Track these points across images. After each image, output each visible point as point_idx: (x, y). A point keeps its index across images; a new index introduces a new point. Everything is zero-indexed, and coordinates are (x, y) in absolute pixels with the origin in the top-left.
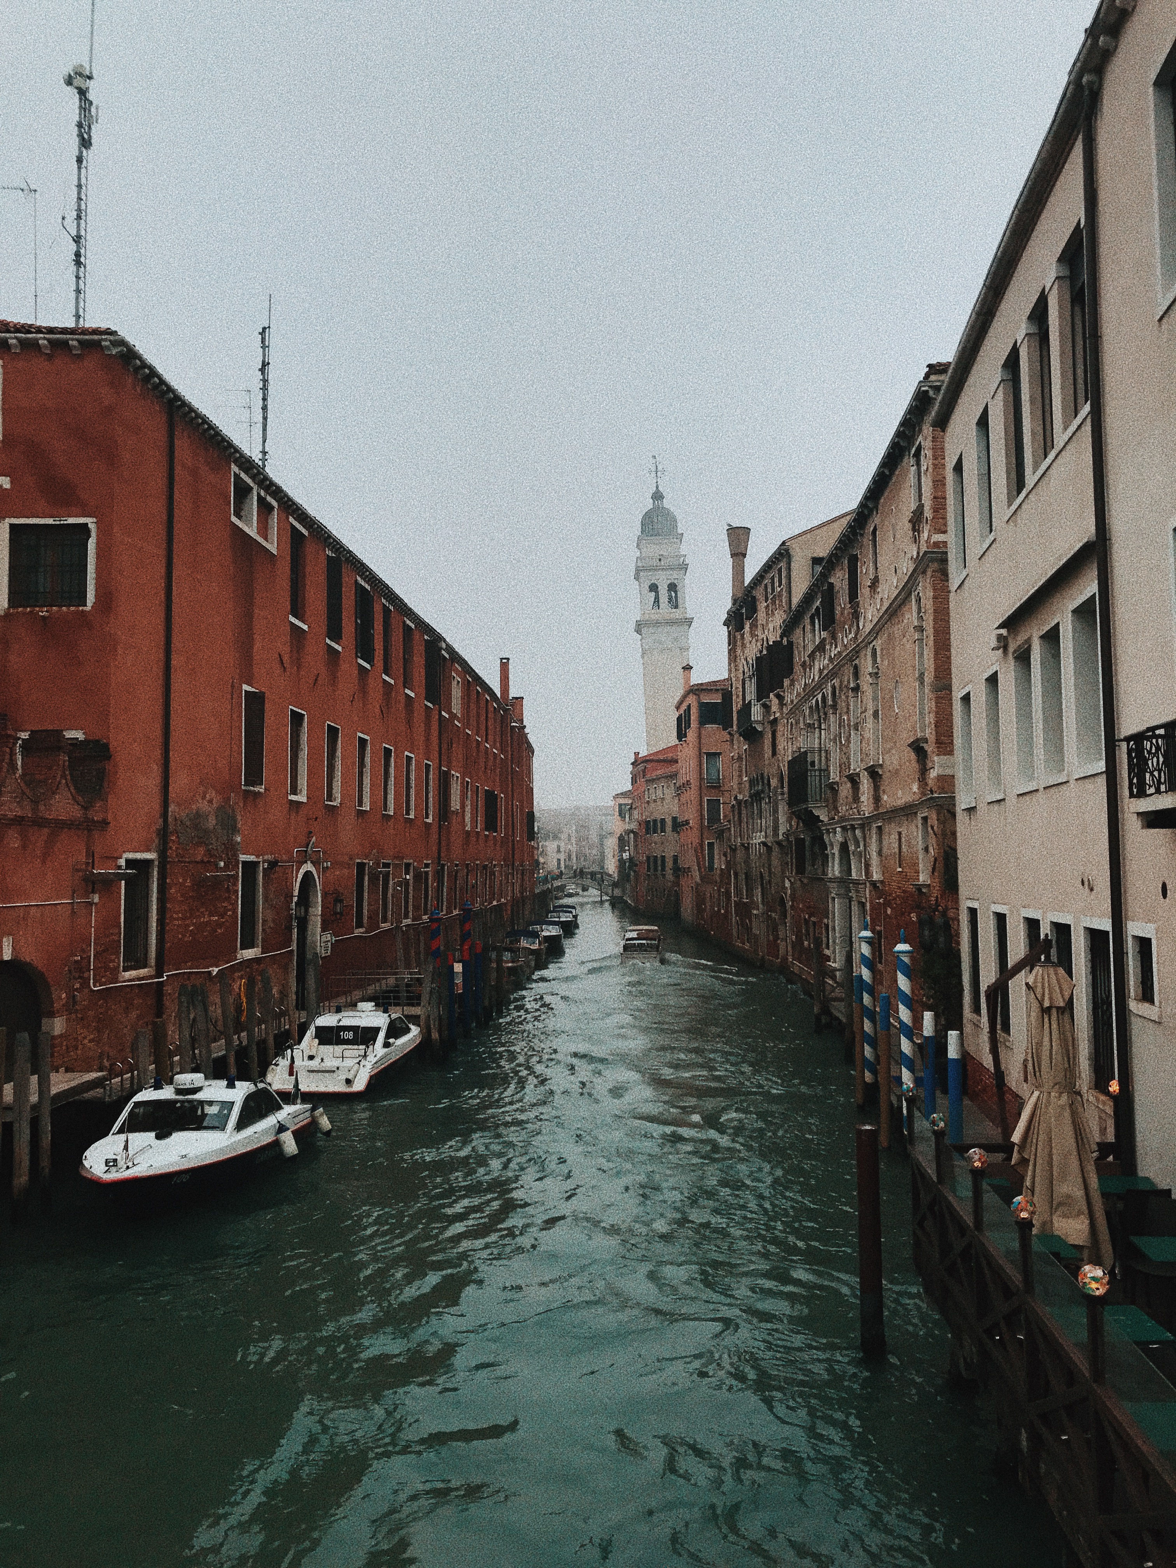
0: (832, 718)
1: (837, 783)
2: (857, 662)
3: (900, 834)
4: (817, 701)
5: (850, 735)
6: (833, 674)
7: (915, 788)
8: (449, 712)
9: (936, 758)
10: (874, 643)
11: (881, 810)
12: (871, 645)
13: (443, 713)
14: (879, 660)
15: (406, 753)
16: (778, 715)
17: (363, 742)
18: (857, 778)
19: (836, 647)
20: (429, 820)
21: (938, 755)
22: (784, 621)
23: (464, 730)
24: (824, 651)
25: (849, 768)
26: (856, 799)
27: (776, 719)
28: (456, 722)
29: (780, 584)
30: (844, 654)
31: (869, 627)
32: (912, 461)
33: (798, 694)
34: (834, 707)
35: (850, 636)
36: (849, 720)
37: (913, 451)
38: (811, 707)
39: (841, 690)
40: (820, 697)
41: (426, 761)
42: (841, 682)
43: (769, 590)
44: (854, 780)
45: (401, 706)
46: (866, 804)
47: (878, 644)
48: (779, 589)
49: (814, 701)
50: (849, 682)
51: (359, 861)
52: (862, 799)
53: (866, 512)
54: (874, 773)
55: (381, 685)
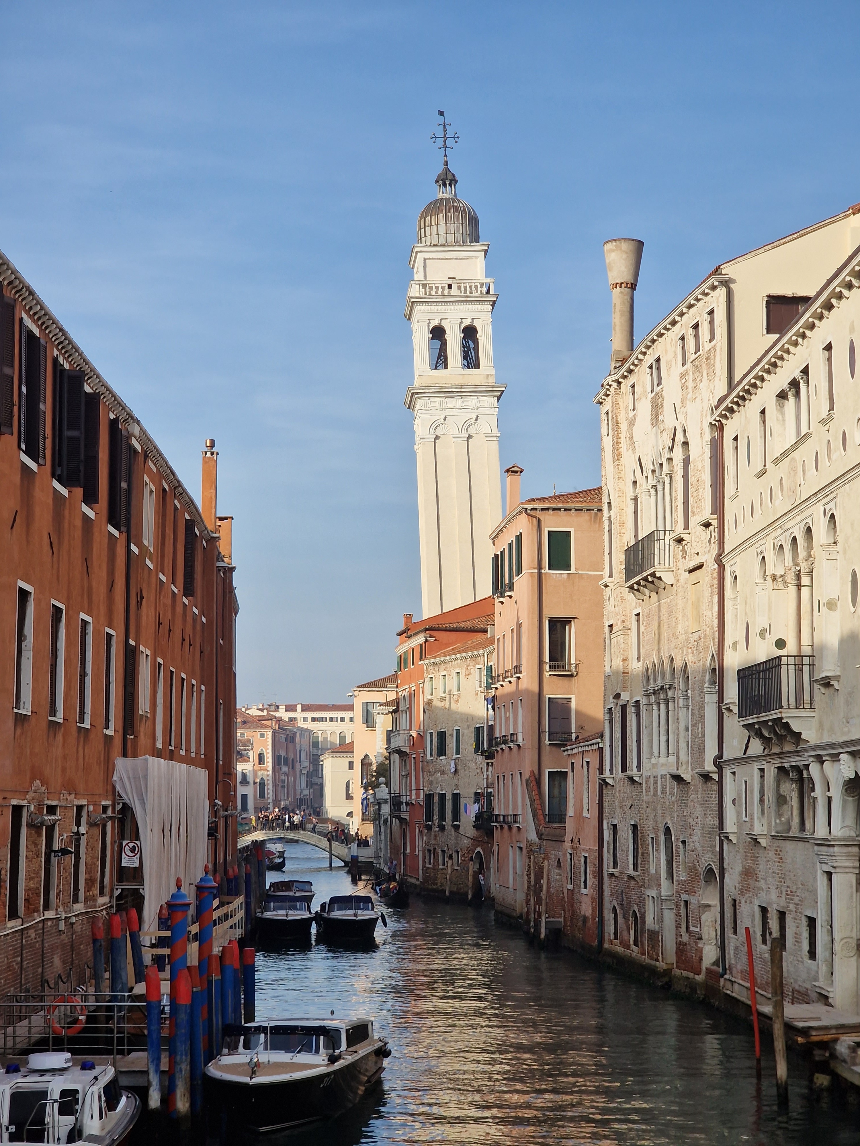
8: (140, 545)
13: (133, 547)
15: (83, 616)
16: (703, 558)
17: (24, 594)
20: (110, 732)
22: (723, 398)
23: (157, 575)
27: (699, 569)
28: (148, 562)
29: (713, 337)
41: (108, 630)
43: (690, 344)
45: (78, 534)
48: (707, 347)
51: (14, 802)
55: (51, 496)
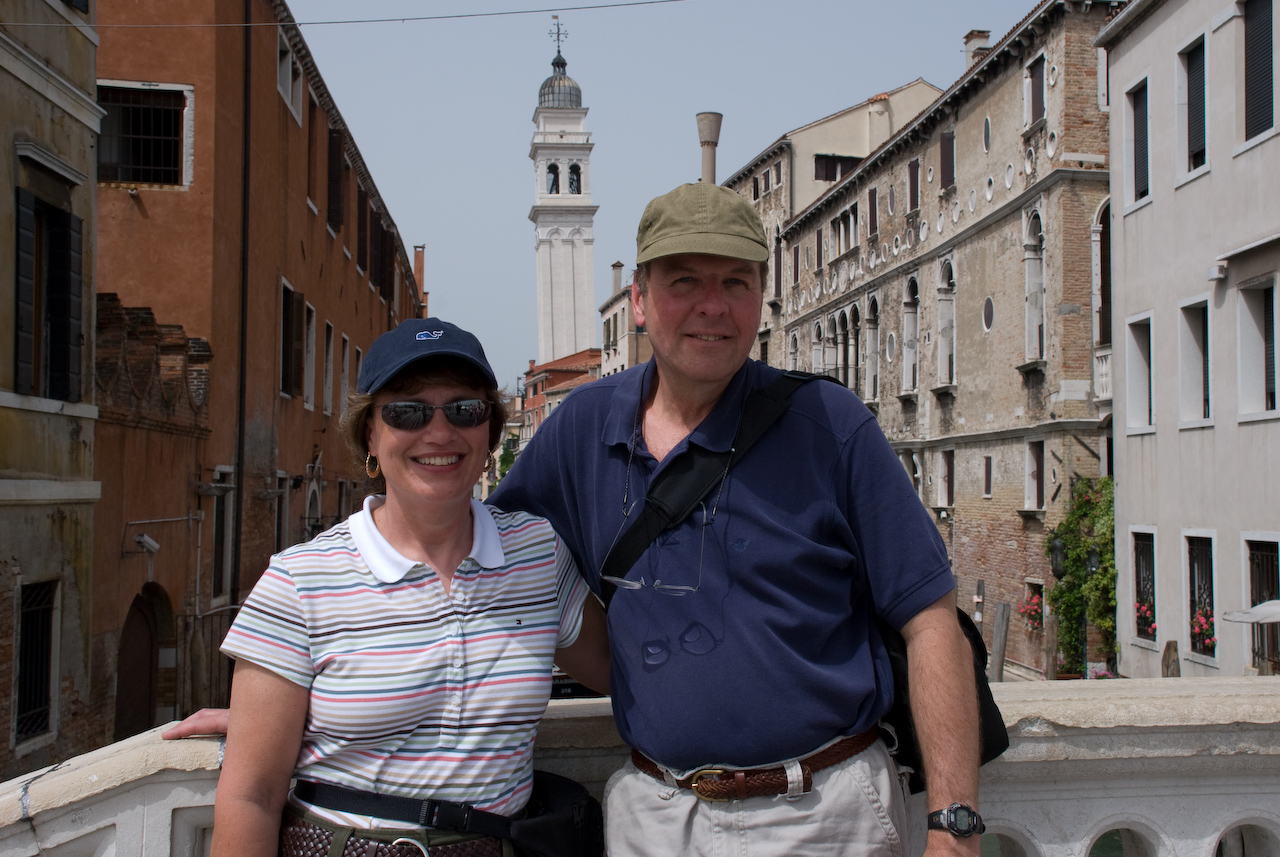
0: (867, 333)
1: (877, 405)
2: (915, 275)
3: (988, 460)
4: (843, 316)
5: (901, 354)
6: (872, 286)
7: (1020, 411)
8: (393, 311)
9: (1062, 383)
10: (948, 256)
11: (953, 434)
12: (943, 259)
14: (955, 275)
16: (770, 326)
17: (345, 341)
18: (914, 400)
19: (878, 256)
21: (1065, 379)
22: (787, 223)
24: (857, 260)
25: (899, 388)
26: (910, 422)
27: (767, 333)
29: (779, 181)
30: (895, 266)
31: (937, 242)
32: (1026, 72)
33: (808, 305)
34: (874, 321)
35: (904, 247)
36: (900, 336)
37: (1029, 62)
38: (833, 322)
39: (885, 303)
40: (848, 310)
42: (886, 296)
43: (762, 185)
44: (909, 403)
46: (927, 426)
47: (955, 259)
48: (775, 187)
49: (837, 315)
50: (899, 296)
51: (340, 480)
52: (920, 422)
53: (938, 117)
54: (944, 397)
55: (356, 276)
